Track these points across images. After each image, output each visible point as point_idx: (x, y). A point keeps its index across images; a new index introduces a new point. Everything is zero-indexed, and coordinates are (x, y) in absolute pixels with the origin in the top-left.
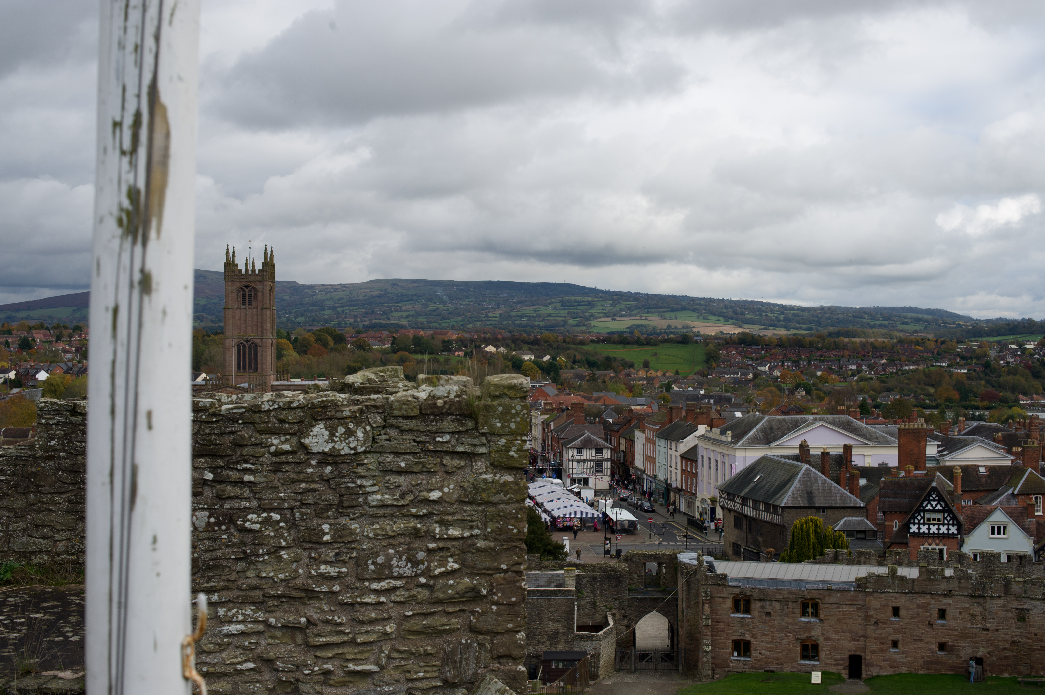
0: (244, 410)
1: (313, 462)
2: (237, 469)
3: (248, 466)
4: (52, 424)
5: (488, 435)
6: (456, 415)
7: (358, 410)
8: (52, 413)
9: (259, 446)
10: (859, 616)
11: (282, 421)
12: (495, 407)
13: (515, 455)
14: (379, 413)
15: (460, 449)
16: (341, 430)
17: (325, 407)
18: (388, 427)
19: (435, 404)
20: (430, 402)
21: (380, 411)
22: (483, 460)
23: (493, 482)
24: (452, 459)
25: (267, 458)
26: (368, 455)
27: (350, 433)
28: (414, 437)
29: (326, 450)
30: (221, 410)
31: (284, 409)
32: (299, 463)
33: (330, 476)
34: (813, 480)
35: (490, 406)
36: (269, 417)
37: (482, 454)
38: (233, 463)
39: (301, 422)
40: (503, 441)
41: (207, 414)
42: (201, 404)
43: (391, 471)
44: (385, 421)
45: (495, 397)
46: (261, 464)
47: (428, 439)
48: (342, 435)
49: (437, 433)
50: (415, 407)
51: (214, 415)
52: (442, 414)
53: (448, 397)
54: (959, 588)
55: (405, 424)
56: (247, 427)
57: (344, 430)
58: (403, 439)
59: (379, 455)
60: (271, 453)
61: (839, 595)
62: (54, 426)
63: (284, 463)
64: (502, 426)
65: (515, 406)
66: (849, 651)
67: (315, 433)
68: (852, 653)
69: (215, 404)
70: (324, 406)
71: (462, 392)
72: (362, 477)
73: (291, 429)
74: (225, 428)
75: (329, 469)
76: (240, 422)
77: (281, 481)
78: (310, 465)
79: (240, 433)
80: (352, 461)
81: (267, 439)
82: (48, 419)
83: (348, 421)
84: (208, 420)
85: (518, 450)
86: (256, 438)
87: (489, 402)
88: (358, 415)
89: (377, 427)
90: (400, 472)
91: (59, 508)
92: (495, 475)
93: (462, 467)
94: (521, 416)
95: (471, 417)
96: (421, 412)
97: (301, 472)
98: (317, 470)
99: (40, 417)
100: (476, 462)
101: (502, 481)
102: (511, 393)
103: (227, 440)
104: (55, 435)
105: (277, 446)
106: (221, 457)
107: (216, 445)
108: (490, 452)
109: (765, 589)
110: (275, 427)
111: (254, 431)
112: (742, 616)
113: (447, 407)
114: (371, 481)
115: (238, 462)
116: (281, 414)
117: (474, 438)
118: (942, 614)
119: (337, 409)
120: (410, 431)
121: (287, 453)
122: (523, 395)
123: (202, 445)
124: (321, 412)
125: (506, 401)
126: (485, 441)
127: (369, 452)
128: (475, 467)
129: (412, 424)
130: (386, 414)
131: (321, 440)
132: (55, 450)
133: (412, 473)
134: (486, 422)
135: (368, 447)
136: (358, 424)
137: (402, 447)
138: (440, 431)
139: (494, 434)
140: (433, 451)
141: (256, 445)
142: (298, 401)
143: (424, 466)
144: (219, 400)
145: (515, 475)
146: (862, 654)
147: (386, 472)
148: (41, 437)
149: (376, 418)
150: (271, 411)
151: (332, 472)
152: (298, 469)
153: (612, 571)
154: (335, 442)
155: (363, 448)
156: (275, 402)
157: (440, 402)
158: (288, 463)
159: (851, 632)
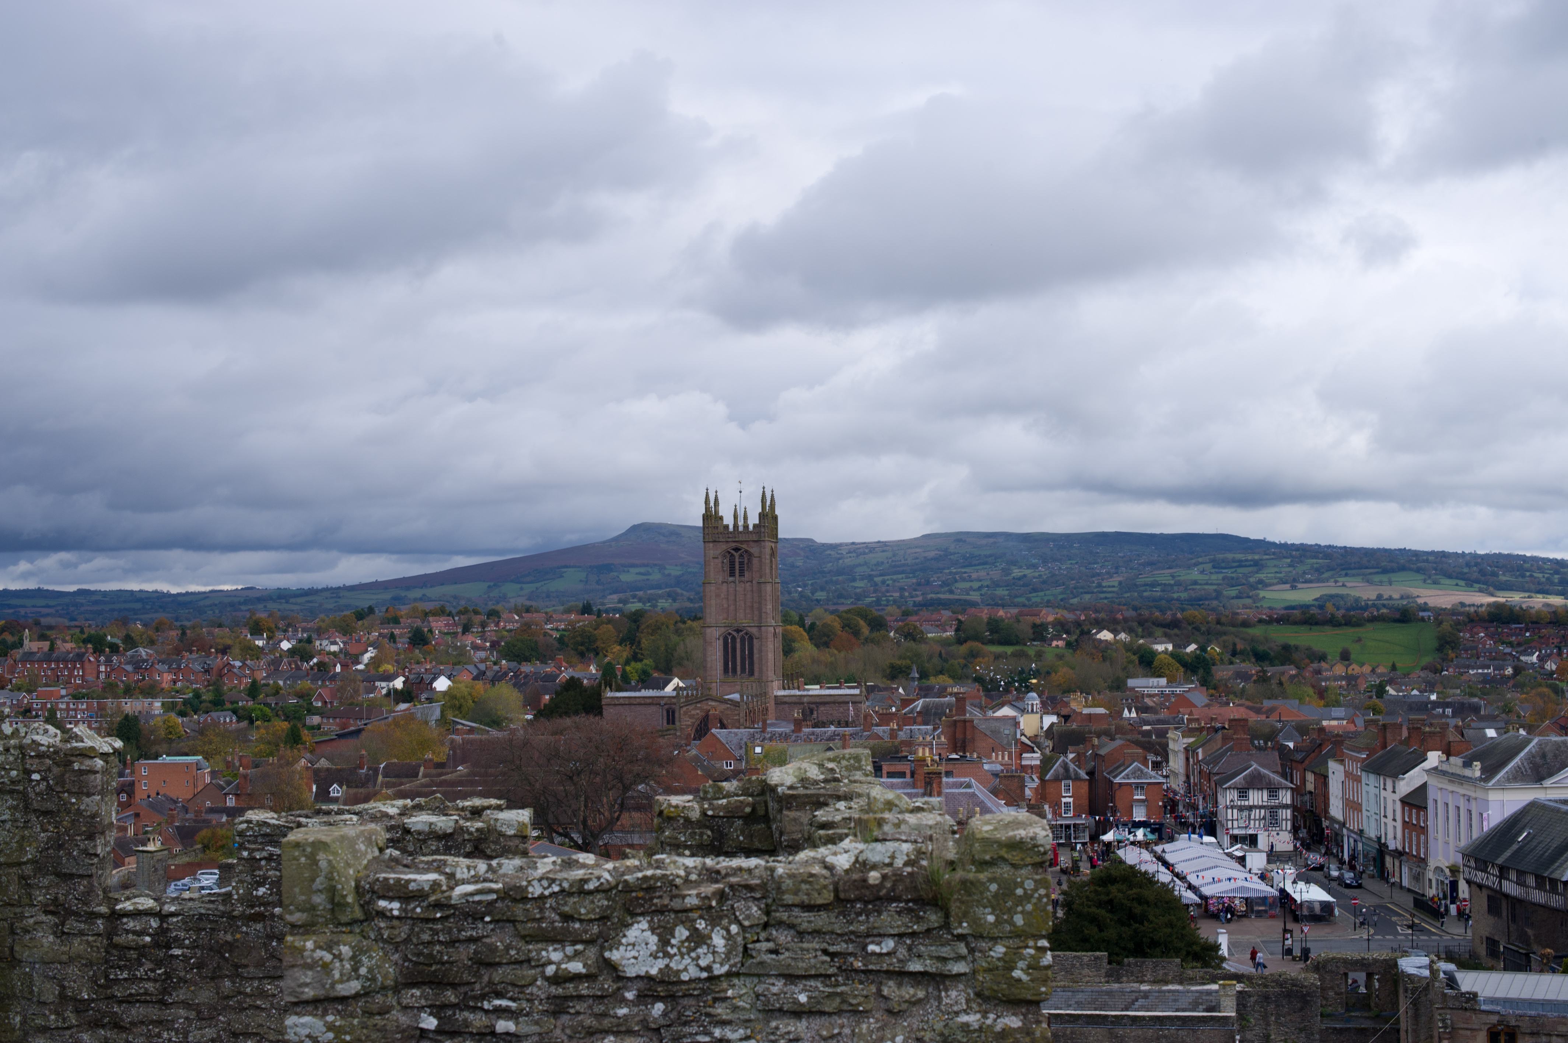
0: (495, 896)
1: (630, 995)
2: (482, 1009)
3: (504, 1003)
4: (261, 859)
5: (970, 939)
6: (907, 901)
7: (714, 894)
8: (260, 840)
9: (525, 965)
11: (567, 918)
12: (983, 884)
13: (1025, 978)
14: (755, 899)
15: (915, 966)
16: (681, 933)
17: (651, 889)
18: (773, 926)
19: (865, 880)
20: (856, 876)
21: (758, 895)
22: (961, 987)
23: (980, 1029)
24: (900, 985)
25: (539, 988)
26: (736, 981)
27: (698, 939)
28: (825, 945)
29: (654, 971)
30: (450, 897)
31: (571, 894)
32: (602, 997)
33: (662, 1022)
35: (972, 883)
36: (542, 910)
37: (959, 975)
38: (475, 998)
39: (603, 919)
40: (1000, 950)
41: (425, 904)
42: (412, 886)
43: (780, 1010)
44: (768, 913)
45: (983, 865)
46: (528, 1000)
47: (851, 948)
48: (683, 942)
49: (868, 936)
50: (825, 887)
51: (438, 905)
52: (879, 899)
53: (890, 865)
55: (805, 920)
56: (502, 928)
57: (686, 933)
58: (802, 949)
59: (756, 980)
60: (547, 979)
62: (263, 863)
63: (571, 998)
64: (996, 920)
65: (1022, 883)
67: (632, 940)
69: (440, 885)
70: (648, 887)
71: (920, 853)
72: (724, 1023)
73: (586, 932)
74: (459, 931)
75: (659, 1008)
76: (487, 919)
77: (568, 1031)
78: (623, 1001)
79: (484, 940)
80: (704, 992)
81: (539, 952)
82: (254, 850)
83: (694, 915)
84: (426, 915)
85: (1029, 967)
86: (519, 950)
87: (972, 874)
88: (714, 903)
89: (751, 926)
90: (798, 1013)
91: (272, 1004)
92: (985, 1017)
93: (920, 1001)
94: (1034, 901)
95: (936, 905)
96: (837, 896)
97: (604, 1015)
98: (636, 1010)
99: (242, 847)
100: (946, 990)
101: (998, 1028)
102: (1014, 856)
103: (464, 953)
104: (265, 878)
105: (558, 964)
106: (454, 986)
107: (443, 964)
108: (974, 972)
109: (1539, 1016)
110: (554, 929)
111: (515, 936)
113: (888, 885)
114: (741, 1031)
115: (483, 997)
116: (565, 904)
117: (942, 945)
119: (675, 892)
120: (817, 933)
121: (577, 978)
122: (1038, 859)
123: (416, 964)
124: (643, 898)
125: (1004, 871)
126: (963, 949)
127: (738, 975)
128: (945, 1001)
129: (821, 920)
130: (770, 901)
131: (644, 953)
132: (266, 904)
133: (822, 1013)
134: (965, 914)
135: (735, 965)
136: (714, 922)
137: (801, 964)
138: (875, 932)
139: (982, 937)
140: (863, 971)
141: (521, 962)
142: (599, 878)
143: (844, 1001)
144: (451, 876)
145: (1025, 1015)
147: (770, 1012)
148: (241, 881)
149: (749, 908)
150: (546, 897)
151: (665, 1014)
152: (599, 1008)
153: (1294, 985)
154: (671, 957)
155: (725, 968)
156: (553, 881)
157: (874, 876)
158: (580, 997)
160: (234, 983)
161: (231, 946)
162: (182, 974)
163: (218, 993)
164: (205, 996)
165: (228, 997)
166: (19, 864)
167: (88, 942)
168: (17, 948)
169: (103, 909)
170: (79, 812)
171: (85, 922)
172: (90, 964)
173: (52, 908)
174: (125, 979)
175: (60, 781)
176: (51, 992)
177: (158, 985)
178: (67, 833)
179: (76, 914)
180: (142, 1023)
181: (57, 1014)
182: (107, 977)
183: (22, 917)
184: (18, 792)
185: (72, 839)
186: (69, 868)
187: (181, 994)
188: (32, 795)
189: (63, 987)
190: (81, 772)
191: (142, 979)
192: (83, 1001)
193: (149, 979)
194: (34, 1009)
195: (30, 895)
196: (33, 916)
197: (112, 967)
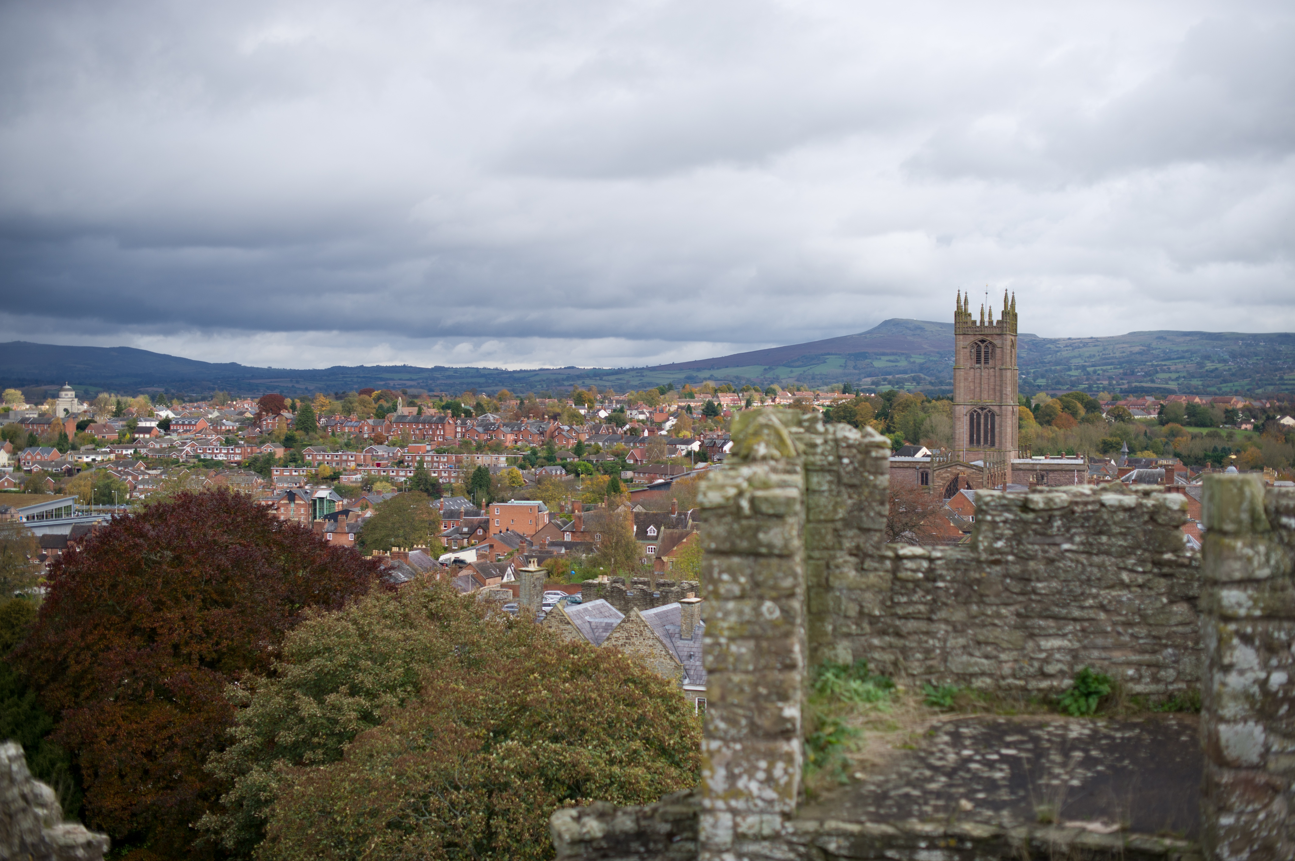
4: (1000, 522)
8: (1000, 508)
62: (1001, 524)
82: (995, 515)
91: (1005, 623)
104: (1002, 535)
132: (1002, 553)
148: (986, 537)
160: (979, 607)
161: (979, 582)
162: (944, 600)
163: (968, 614)
164: (959, 615)
165: (975, 617)
166: (833, 521)
167: (880, 577)
168: (831, 579)
169: (890, 554)
170: (875, 486)
171: (878, 562)
172: (880, 591)
173: (855, 552)
174: (905, 603)
175: (862, 463)
176: (853, 610)
177: (927, 607)
178: (866, 500)
179: (871, 556)
180: (915, 633)
181: (857, 625)
182: (892, 600)
183: (834, 557)
184: (834, 471)
185: (870, 504)
186: (867, 524)
187: (942, 614)
188: (843, 473)
189: (861, 607)
190: (877, 459)
191: (916, 603)
192: (875, 617)
193: (922, 603)
194: (841, 621)
195: (840, 543)
196: (842, 557)
197: (897, 593)
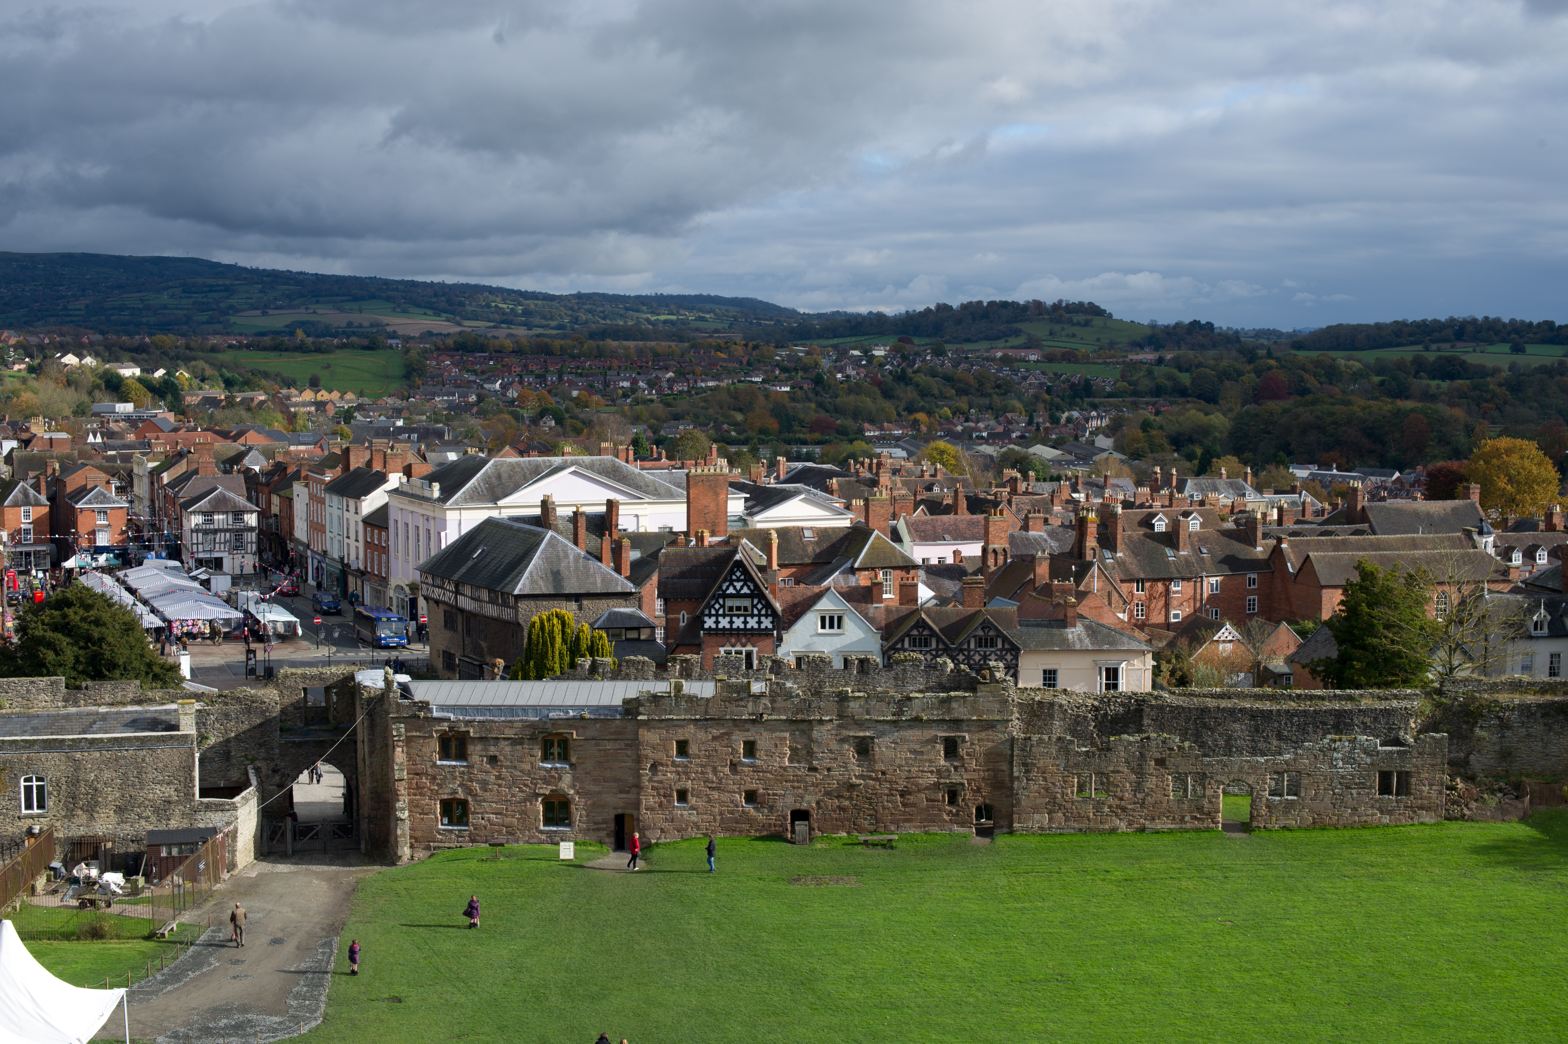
10: (628, 756)
34: (561, 554)
54: (773, 709)
61: (598, 726)
66: (615, 808)
68: (620, 811)
109: (487, 721)
112: (454, 763)
118: (750, 749)
146: (635, 813)
153: (253, 702)
159: (616, 780)
